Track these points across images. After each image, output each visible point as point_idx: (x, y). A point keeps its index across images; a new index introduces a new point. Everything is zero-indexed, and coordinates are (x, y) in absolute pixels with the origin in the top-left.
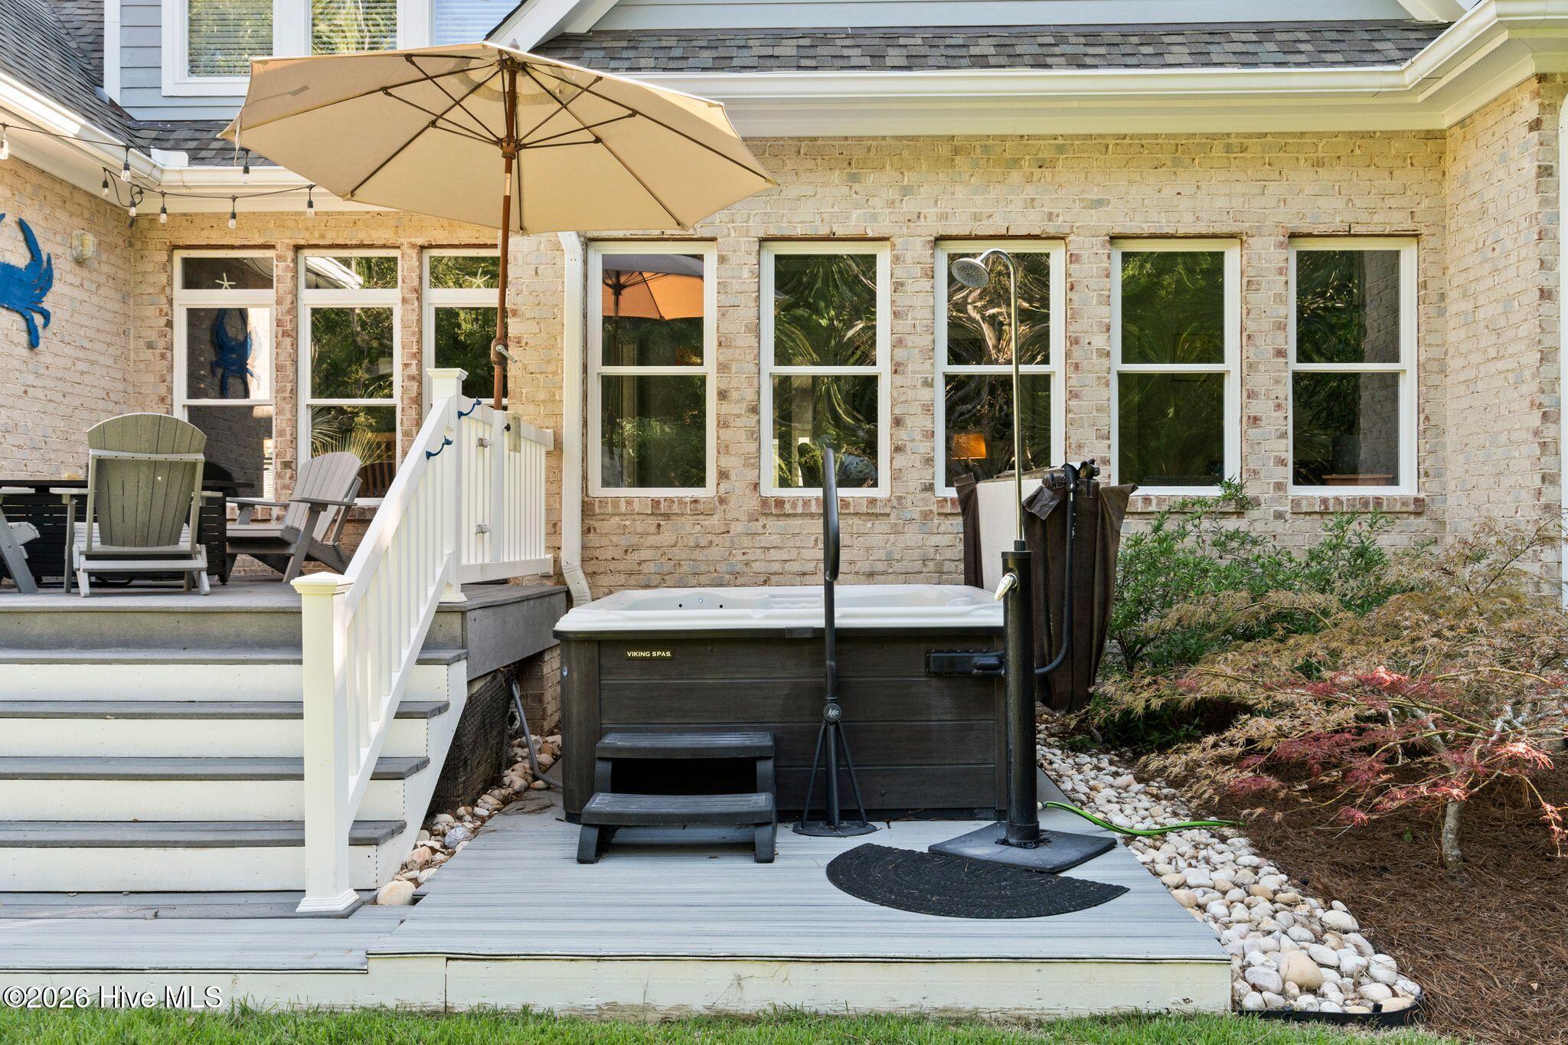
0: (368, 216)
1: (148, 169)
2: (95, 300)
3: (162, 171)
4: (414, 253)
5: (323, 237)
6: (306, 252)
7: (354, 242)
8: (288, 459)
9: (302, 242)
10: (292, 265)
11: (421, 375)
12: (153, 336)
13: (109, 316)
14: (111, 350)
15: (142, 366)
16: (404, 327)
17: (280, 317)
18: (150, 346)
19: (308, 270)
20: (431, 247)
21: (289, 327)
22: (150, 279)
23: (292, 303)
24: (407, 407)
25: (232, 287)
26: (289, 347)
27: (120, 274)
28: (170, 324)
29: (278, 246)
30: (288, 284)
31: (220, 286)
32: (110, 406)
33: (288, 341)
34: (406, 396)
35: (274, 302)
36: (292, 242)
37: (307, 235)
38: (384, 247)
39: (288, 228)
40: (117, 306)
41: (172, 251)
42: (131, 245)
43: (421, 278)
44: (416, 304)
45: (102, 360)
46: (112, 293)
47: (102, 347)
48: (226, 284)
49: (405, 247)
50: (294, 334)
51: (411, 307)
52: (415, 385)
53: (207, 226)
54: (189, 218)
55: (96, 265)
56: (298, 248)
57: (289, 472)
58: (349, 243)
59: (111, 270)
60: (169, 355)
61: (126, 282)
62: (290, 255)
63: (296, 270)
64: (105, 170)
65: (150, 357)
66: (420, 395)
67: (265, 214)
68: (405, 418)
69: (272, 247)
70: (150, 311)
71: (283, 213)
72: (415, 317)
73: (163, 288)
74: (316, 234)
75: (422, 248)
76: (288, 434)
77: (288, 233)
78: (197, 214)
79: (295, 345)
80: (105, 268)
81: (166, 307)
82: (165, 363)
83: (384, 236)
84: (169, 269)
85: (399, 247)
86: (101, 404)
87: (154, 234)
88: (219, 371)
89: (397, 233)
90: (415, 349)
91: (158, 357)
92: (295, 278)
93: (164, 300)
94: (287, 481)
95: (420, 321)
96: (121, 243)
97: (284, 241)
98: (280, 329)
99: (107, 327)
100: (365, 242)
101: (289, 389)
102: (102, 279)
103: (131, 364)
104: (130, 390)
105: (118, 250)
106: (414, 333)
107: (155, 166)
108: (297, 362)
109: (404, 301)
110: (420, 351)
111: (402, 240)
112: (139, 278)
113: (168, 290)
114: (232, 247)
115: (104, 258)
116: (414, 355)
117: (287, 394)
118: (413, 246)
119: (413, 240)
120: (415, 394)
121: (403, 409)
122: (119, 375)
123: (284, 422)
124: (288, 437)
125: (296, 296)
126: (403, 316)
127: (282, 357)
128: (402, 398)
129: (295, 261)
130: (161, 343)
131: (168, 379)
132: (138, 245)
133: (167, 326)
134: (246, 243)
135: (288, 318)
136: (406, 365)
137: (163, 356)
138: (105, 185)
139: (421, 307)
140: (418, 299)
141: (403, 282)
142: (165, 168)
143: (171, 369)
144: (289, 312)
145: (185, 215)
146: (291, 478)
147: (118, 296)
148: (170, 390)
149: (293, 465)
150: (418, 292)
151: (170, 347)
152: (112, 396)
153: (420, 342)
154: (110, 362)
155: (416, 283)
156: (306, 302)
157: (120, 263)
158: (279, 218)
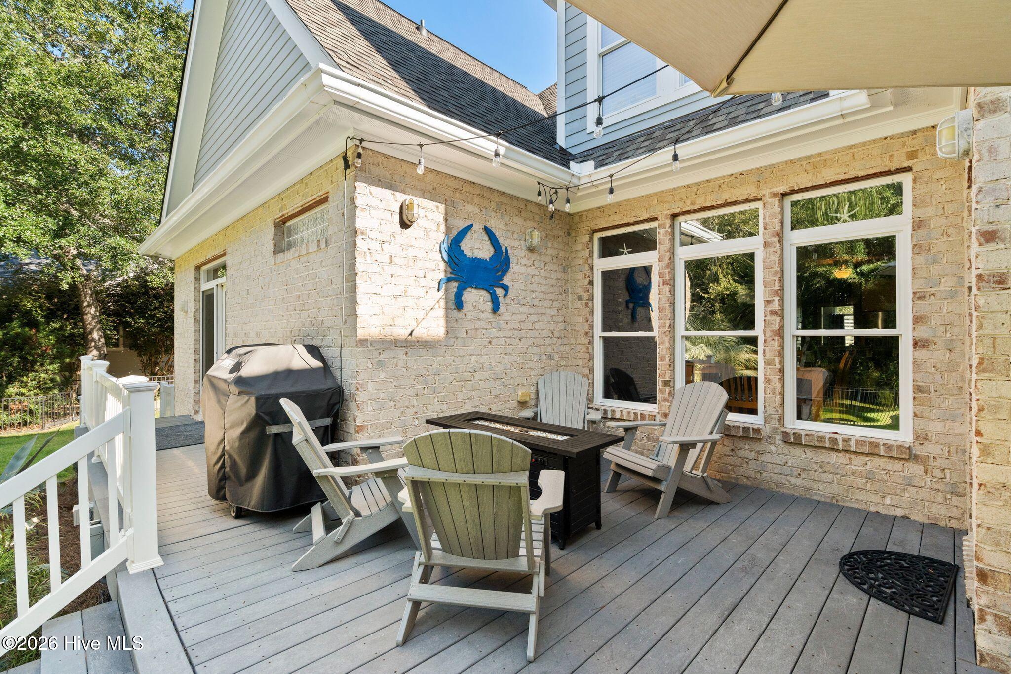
0: (732, 178)
1: (568, 178)
2: (543, 273)
3: (579, 178)
4: (776, 201)
5: (693, 204)
6: (681, 218)
7: (719, 202)
8: (667, 378)
9: (677, 211)
10: (670, 230)
11: (783, 309)
12: (580, 291)
13: (553, 282)
14: (556, 304)
15: (576, 312)
16: (766, 267)
17: (661, 271)
18: (580, 298)
19: (682, 233)
20: (793, 192)
21: (668, 278)
22: (580, 255)
23: (670, 259)
24: (769, 339)
25: (629, 253)
26: (668, 293)
27: (562, 254)
28: (591, 283)
29: (660, 218)
30: (668, 245)
31: (622, 253)
32: (554, 340)
33: (667, 288)
34: (768, 330)
35: (657, 260)
36: (670, 213)
37: (681, 204)
38: (747, 201)
39: (667, 202)
40: (559, 275)
41: (592, 235)
42: (569, 234)
43: (782, 223)
44: (778, 246)
45: (549, 311)
46: (555, 267)
47: (548, 303)
48: (626, 251)
49: (767, 199)
50: (672, 283)
51: (773, 249)
52: (777, 319)
53: (612, 212)
54: (602, 210)
55: (544, 250)
56: (674, 216)
57: (668, 389)
58: (714, 204)
59: (555, 252)
60: (591, 304)
61: (566, 258)
62: (668, 222)
63: (673, 234)
64: (539, 183)
65: (580, 306)
66: (782, 327)
67: (650, 195)
68: (767, 349)
69: (655, 219)
70: (580, 276)
71: (663, 192)
72: (777, 258)
73: (587, 260)
74: (688, 203)
75: (784, 195)
76: (667, 359)
77: (667, 206)
78: (606, 206)
79: (673, 292)
80: (550, 252)
81: (588, 272)
82: (588, 309)
83: (746, 192)
84: (590, 246)
85: (760, 199)
86: (548, 341)
87: (582, 225)
88: (631, 305)
89: (758, 187)
90: (777, 287)
91: (584, 306)
92: (672, 239)
93: (587, 267)
94: (667, 396)
95: (781, 261)
96: (561, 233)
97: (663, 213)
98: (661, 280)
99: (552, 290)
100: (729, 201)
101: (668, 325)
102: (548, 259)
103: (569, 311)
104: (569, 328)
105: (560, 238)
106: (776, 273)
107: (573, 175)
108: (674, 304)
109: (766, 245)
110: (782, 288)
111: (763, 192)
112: (573, 255)
113: (590, 261)
114: (628, 224)
115: (550, 245)
116: (776, 293)
117: (667, 329)
118: (775, 195)
119: (775, 190)
120: (777, 328)
121: (765, 341)
122: (561, 319)
123: (665, 350)
124: (668, 362)
125: (673, 254)
126: (765, 258)
127: (663, 301)
128: (765, 331)
129: (672, 226)
130: (586, 296)
131: (590, 320)
132: (573, 234)
133: (589, 284)
134: (637, 219)
135: (667, 270)
136: (768, 302)
137: (587, 305)
138: (539, 194)
139: (782, 249)
140: (779, 241)
141: (765, 228)
142: (581, 176)
143: (592, 312)
144: (667, 266)
145: (599, 208)
146: (669, 393)
147: (560, 268)
148: (592, 327)
149: (672, 384)
150: (780, 235)
151: (591, 298)
152: (556, 334)
153: (781, 280)
154: (555, 312)
155: (778, 227)
156: (680, 257)
157: (562, 247)
158: (660, 196)
